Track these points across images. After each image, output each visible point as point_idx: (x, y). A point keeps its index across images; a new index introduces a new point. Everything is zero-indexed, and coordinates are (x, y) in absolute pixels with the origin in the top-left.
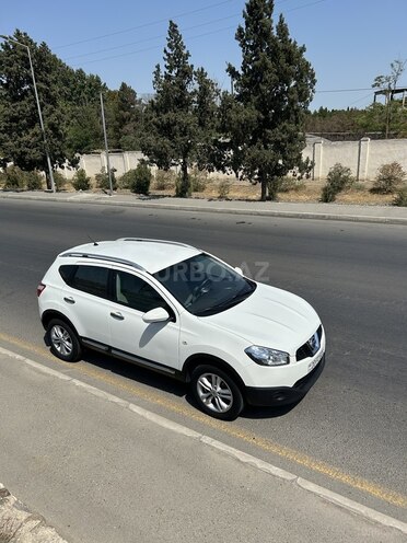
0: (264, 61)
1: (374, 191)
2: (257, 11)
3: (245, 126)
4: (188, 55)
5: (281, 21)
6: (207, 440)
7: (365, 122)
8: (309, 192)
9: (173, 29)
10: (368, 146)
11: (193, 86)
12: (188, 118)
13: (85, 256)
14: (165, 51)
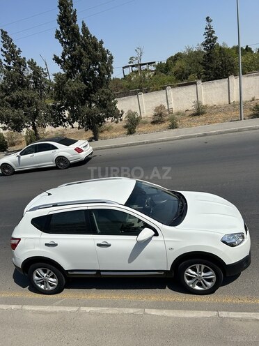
0: (80, 51)
1: (154, 123)
2: (66, 19)
3: (78, 94)
4: (20, 51)
5: (84, 25)
6: (224, 314)
7: (128, 84)
8: (116, 130)
9: (5, 35)
10: (142, 97)
11: (29, 72)
12: (31, 94)
13: (55, 205)
14: (2, 50)
